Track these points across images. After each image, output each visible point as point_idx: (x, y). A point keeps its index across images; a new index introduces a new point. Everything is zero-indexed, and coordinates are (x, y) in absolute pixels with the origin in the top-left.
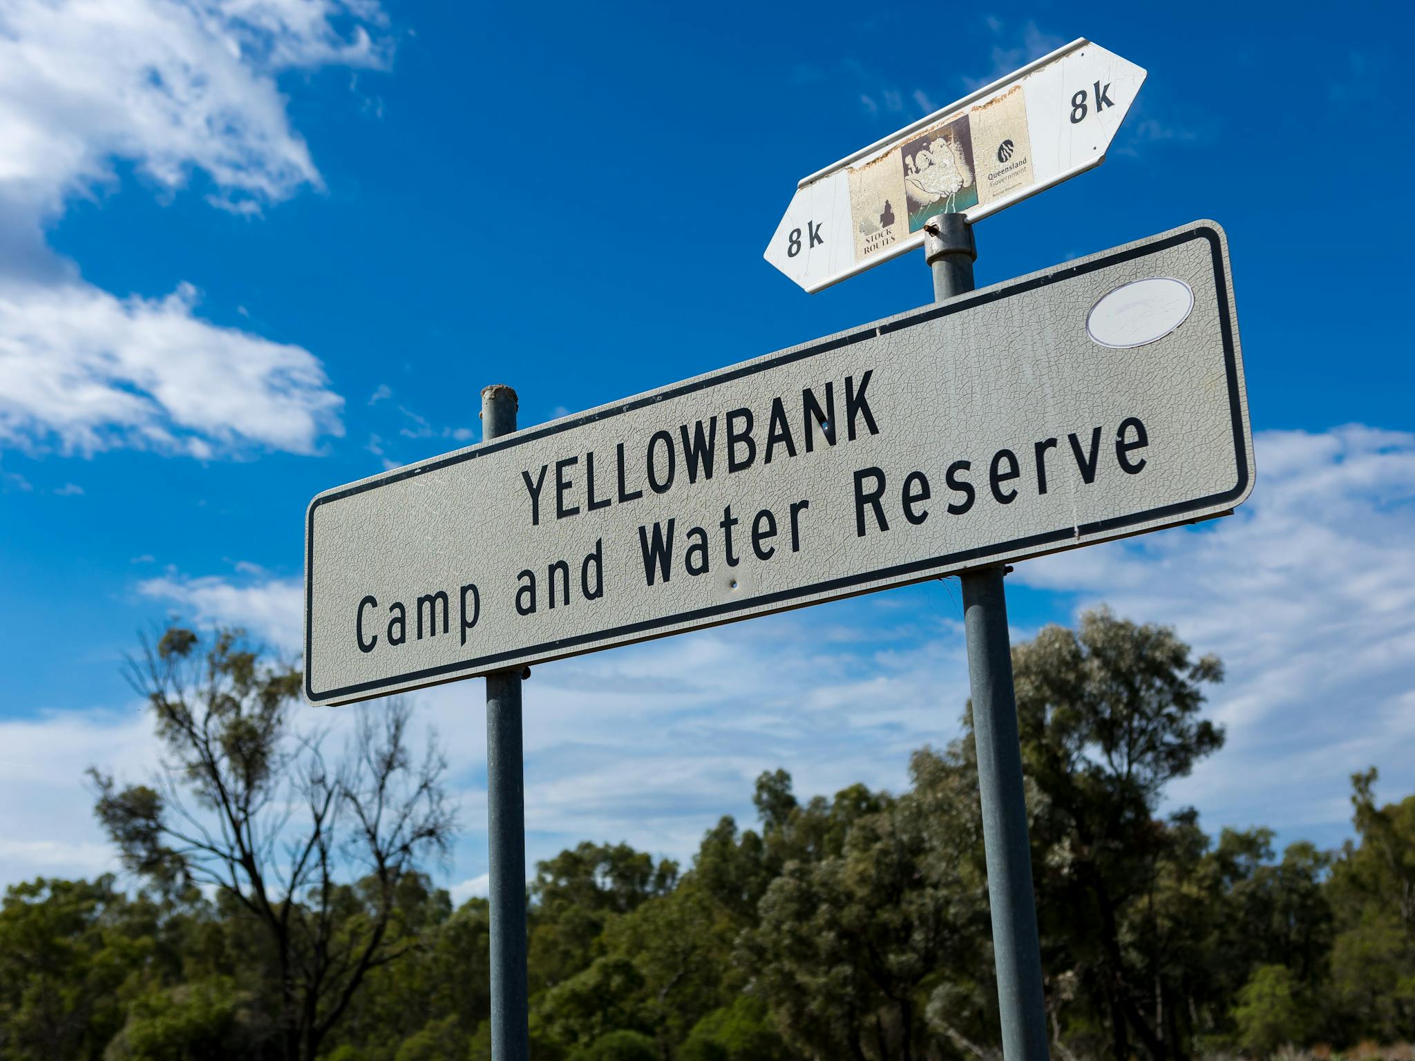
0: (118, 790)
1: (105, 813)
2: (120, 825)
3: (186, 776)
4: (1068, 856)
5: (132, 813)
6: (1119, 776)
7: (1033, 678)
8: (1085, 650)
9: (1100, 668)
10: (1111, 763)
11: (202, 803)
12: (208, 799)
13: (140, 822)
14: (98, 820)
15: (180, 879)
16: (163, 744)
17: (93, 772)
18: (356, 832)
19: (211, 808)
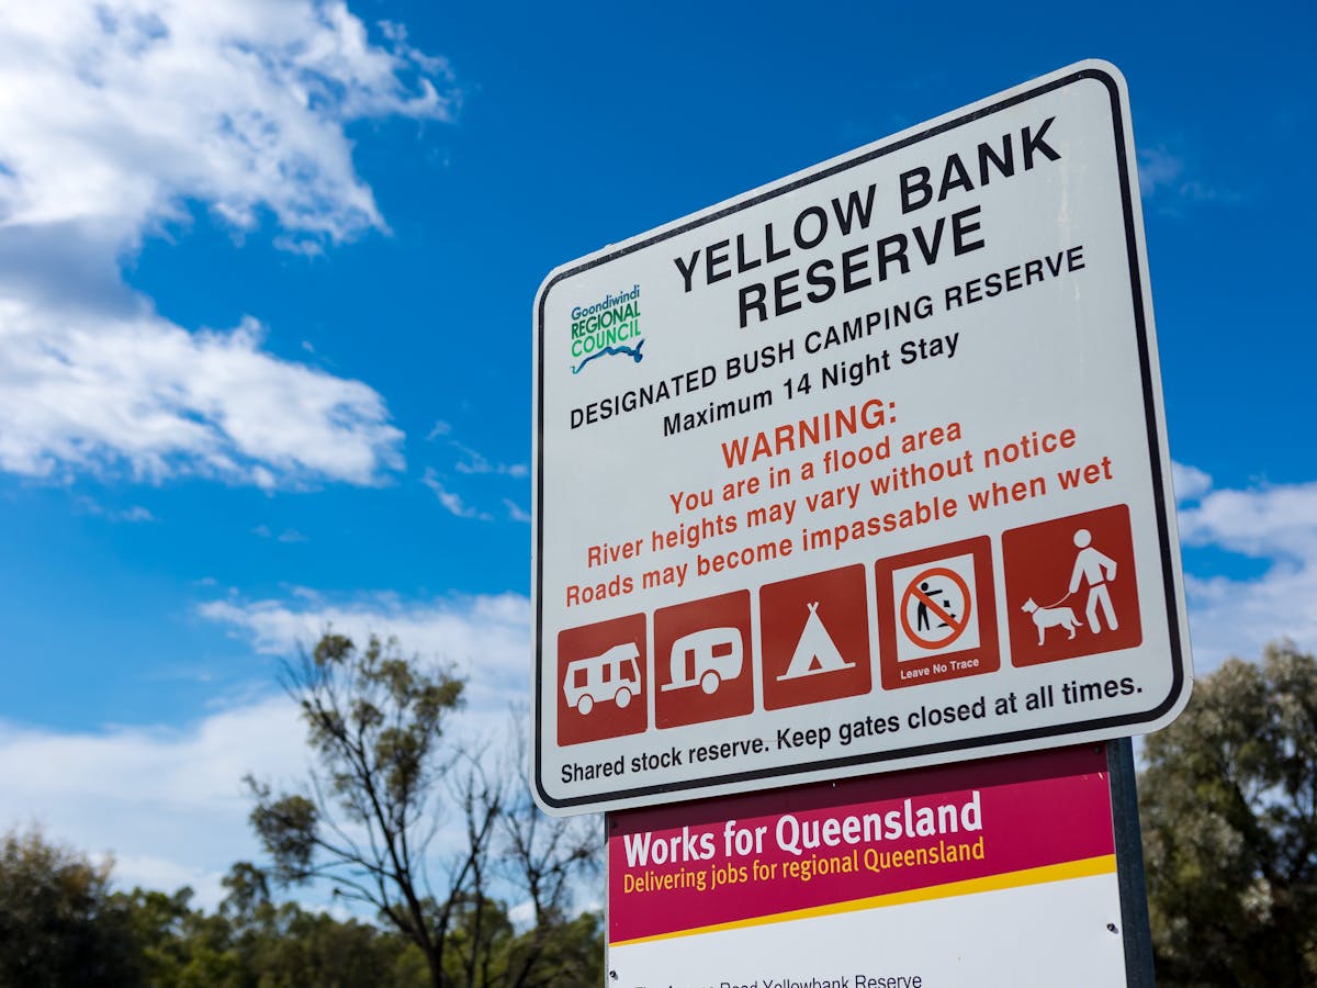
0: (275, 798)
1: (260, 823)
2: (274, 835)
3: (334, 787)
4: (1267, 899)
5: (287, 822)
6: (1304, 818)
7: (1222, 710)
8: (1270, 685)
9: (1294, 703)
10: (1296, 804)
11: (349, 816)
12: (355, 812)
13: (294, 833)
14: (253, 829)
15: (258, 895)
16: (315, 753)
17: (250, 779)
18: (506, 852)
19: (358, 821)
